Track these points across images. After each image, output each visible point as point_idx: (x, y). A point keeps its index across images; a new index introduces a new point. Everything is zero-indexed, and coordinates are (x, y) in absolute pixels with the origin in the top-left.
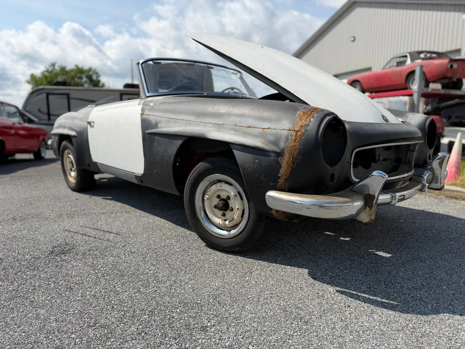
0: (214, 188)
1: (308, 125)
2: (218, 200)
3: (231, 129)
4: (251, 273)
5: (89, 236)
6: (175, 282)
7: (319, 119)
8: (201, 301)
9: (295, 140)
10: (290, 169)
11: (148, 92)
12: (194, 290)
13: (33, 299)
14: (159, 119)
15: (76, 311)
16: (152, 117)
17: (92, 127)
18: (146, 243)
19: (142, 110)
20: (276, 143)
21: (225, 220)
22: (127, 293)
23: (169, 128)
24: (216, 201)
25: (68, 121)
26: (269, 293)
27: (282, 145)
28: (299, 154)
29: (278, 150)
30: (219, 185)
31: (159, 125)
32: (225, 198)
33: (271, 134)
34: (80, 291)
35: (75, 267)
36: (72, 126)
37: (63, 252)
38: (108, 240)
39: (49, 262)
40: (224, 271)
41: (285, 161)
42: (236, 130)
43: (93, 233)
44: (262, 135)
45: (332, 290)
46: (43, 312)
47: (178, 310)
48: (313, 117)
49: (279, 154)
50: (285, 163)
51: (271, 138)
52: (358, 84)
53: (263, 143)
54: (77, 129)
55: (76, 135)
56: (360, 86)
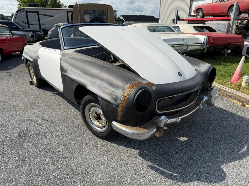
0: (93, 109)
1: (130, 95)
2: (96, 114)
3: (98, 87)
4: (107, 153)
5: (38, 124)
6: (71, 158)
7: (135, 92)
8: (80, 171)
9: (124, 101)
10: (122, 114)
11: (65, 47)
12: (78, 164)
13: (7, 167)
14: (68, 68)
15: (25, 176)
16: (66, 66)
17: (40, 59)
18: (63, 130)
19: (60, 60)
20: (116, 100)
22: (48, 165)
23: (71, 75)
24: (95, 115)
25: (29, 52)
26: (112, 166)
27: (118, 102)
28: (126, 108)
29: (117, 104)
30: (95, 108)
31: (68, 72)
32: (99, 114)
33: (114, 95)
34: (28, 163)
35: (28, 146)
36: (31, 56)
37: (24, 136)
38: (46, 127)
39: (17, 142)
40: (95, 152)
41: (120, 110)
42: (100, 88)
43: (40, 121)
44: (110, 94)
45: (140, 166)
46: (10, 175)
47: (68, 177)
48: (133, 91)
49: (118, 106)
50: (120, 111)
51: (114, 97)
52: (201, 10)
53: (111, 99)
54: (34, 58)
55: (33, 61)
56: (202, 12)
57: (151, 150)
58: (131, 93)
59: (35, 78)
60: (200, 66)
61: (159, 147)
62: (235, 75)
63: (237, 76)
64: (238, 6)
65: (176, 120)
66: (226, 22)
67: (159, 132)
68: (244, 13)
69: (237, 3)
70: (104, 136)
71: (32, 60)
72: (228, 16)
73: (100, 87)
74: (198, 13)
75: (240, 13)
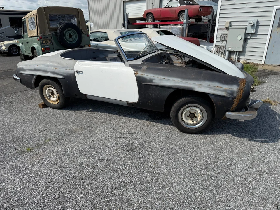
0: (188, 109)
2: (190, 114)
3: (207, 87)
5: (127, 138)
9: (240, 93)
10: (237, 104)
11: (129, 58)
13: (161, 173)
16: (148, 76)
17: (81, 73)
18: (156, 136)
20: (232, 94)
21: (193, 121)
24: (188, 114)
25: (50, 68)
27: (235, 95)
28: (242, 98)
29: (234, 97)
30: (191, 108)
31: (154, 81)
32: (193, 113)
33: (229, 90)
35: (149, 154)
36: (57, 72)
37: (132, 149)
38: (139, 138)
44: (225, 90)
46: (174, 176)
48: (246, 84)
50: (236, 102)
51: (230, 92)
52: (151, 15)
54: (64, 74)
55: (64, 78)
58: (245, 86)
68: (192, 18)
69: (187, 9)
70: (201, 131)
71: (61, 77)
72: (178, 20)
73: (210, 87)
74: (148, 18)
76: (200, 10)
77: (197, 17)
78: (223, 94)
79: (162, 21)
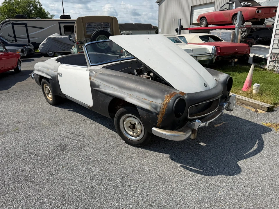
0: (128, 119)
1: (169, 103)
2: (130, 124)
3: (136, 98)
4: (146, 158)
5: (71, 139)
6: (115, 164)
7: (174, 100)
8: (127, 173)
9: (164, 109)
10: (162, 120)
11: (91, 63)
12: (123, 168)
13: (59, 176)
14: (100, 84)
15: (79, 181)
16: (97, 82)
17: (61, 76)
18: (98, 142)
19: (90, 76)
20: (156, 108)
21: (134, 133)
22: (96, 171)
23: (105, 90)
24: (129, 125)
25: (45, 69)
26: (154, 168)
27: (158, 110)
28: (166, 115)
29: (157, 112)
30: (130, 118)
31: (100, 87)
32: (134, 124)
33: (154, 104)
34: (77, 171)
35: (70, 157)
36: (48, 73)
37: (63, 149)
38: (80, 141)
39: (58, 155)
40: (135, 157)
41: (160, 117)
42: (138, 99)
43: (72, 136)
44: (150, 104)
45: (178, 166)
46: (66, 181)
47: (119, 178)
48: (171, 99)
49: (158, 114)
50: (160, 118)
51: (154, 106)
52: (204, 19)
53: (150, 108)
54: (52, 75)
55: (51, 78)
56: (205, 20)
57: (183, 153)
58: (170, 101)
59: (50, 96)
60: (219, 76)
61: (190, 150)
62: (246, 83)
63: (248, 84)
64: (242, 15)
65: (205, 125)
66: (231, 31)
67: (193, 134)
68: (247, 21)
69: (241, 12)
70: (140, 144)
71: (49, 77)
72: (232, 24)
74: (202, 22)
75: (244, 21)
76: (258, 12)
77: (255, 20)
78: (148, 107)
79: (219, 25)
